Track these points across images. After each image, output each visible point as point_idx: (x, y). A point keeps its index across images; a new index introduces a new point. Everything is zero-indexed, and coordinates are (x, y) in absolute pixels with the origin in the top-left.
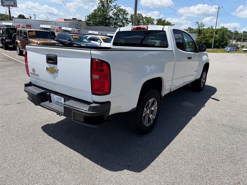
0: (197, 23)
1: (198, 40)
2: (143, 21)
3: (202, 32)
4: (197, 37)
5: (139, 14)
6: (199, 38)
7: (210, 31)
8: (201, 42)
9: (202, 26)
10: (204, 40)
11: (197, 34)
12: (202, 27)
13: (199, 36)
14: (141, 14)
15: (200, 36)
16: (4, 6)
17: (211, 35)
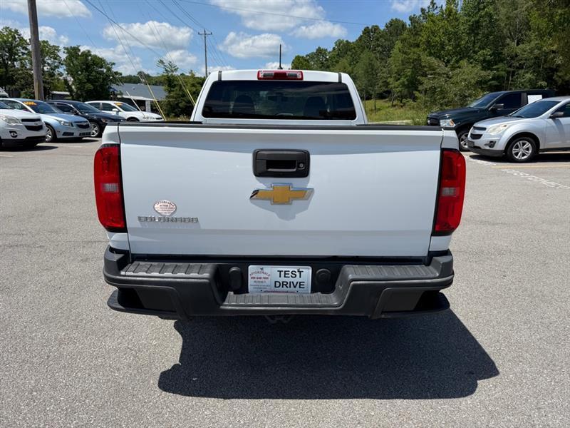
0: (162, 62)
1: (171, 100)
2: (26, 49)
3: (176, 83)
4: (167, 94)
5: (10, 30)
6: (173, 97)
7: (191, 81)
8: (177, 104)
9: (173, 69)
10: (184, 100)
11: (166, 87)
12: (172, 71)
13: (170, 92)
14: (16, 31)
15: (173, 91)
17: (194, 90)
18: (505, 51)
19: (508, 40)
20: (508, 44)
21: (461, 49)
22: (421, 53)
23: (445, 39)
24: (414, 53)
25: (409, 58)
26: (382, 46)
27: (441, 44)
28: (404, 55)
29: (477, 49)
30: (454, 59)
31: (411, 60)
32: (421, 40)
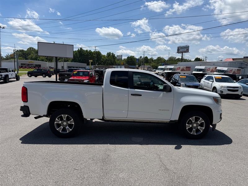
16: (179, 53)
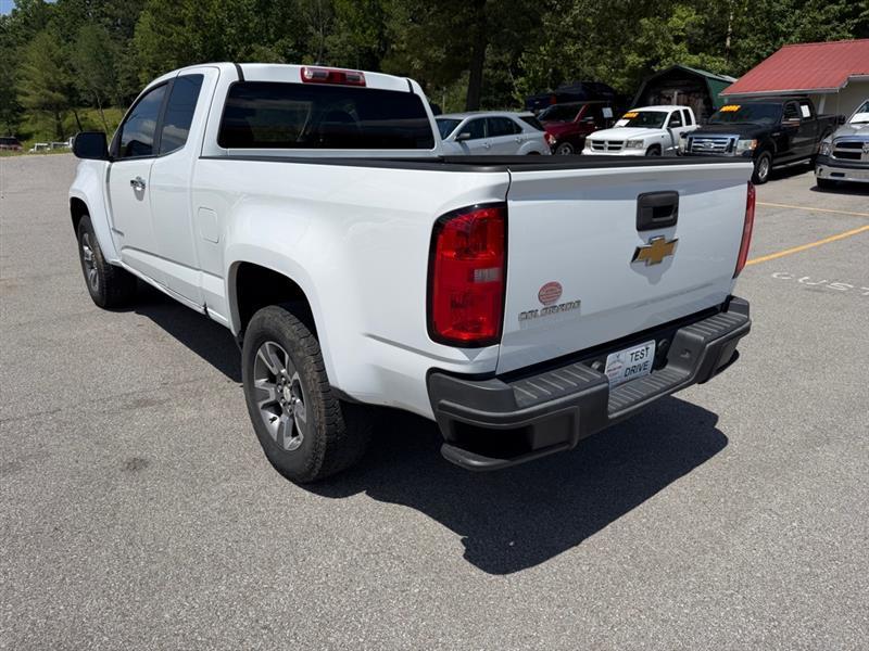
18: (310, 43)
19: (311, 29)
20: (312, 34)
21: (250, 35)
22: (190, 35)
23: (223, 15)
24: (178, 34)
25: (172, 43)
26: (112, 17)
27: (218, 24)
28: (162, 37)
29: (272, 36)
30: (243, 49)
31: (176, 46)
32: (185, 15)
